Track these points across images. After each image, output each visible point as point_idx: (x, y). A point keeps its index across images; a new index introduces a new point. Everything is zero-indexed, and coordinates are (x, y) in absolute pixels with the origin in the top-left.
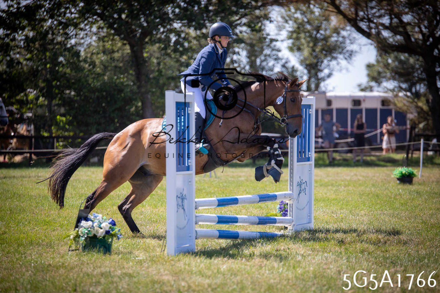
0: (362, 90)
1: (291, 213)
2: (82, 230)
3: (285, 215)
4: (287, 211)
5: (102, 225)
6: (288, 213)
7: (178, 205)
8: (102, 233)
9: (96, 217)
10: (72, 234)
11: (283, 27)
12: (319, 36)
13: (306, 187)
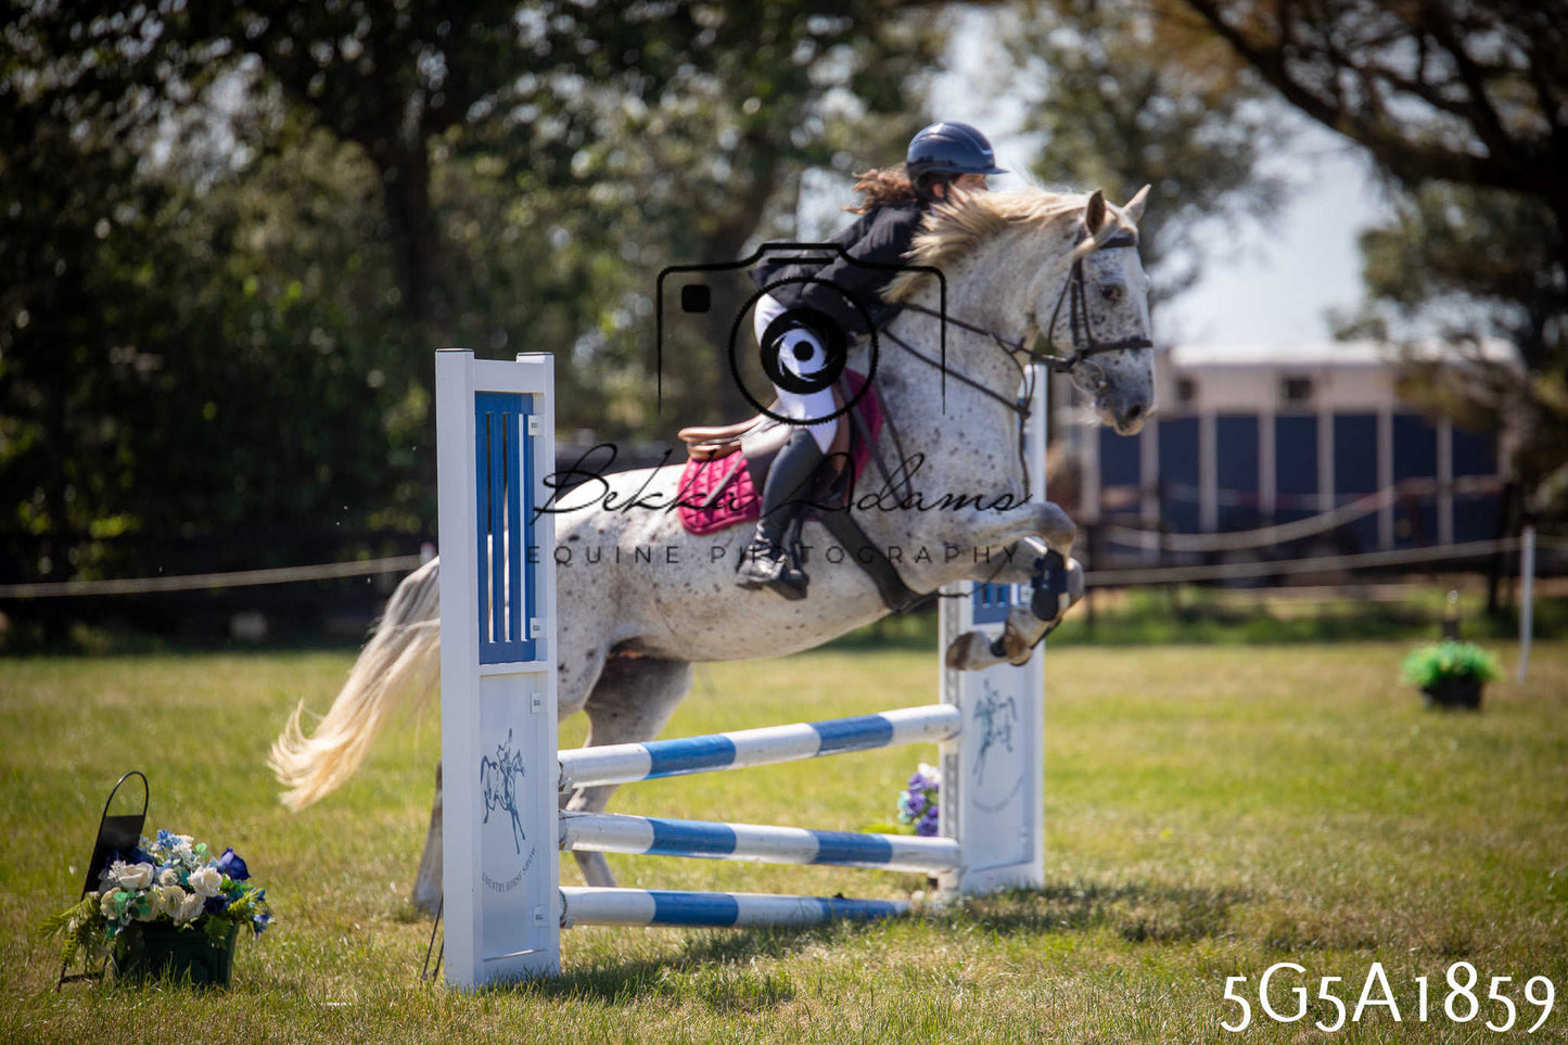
0: (1344, 335)
1: (952, 824)
3: (929, 830)
4: (935, 816)
6: (941, 822)
7: (487, 794)
8: (194, 905)
9: (168, 845)
10: (74, 915)
11: (1005, 86)
12: (1147, 121)
13: (1011, 721)
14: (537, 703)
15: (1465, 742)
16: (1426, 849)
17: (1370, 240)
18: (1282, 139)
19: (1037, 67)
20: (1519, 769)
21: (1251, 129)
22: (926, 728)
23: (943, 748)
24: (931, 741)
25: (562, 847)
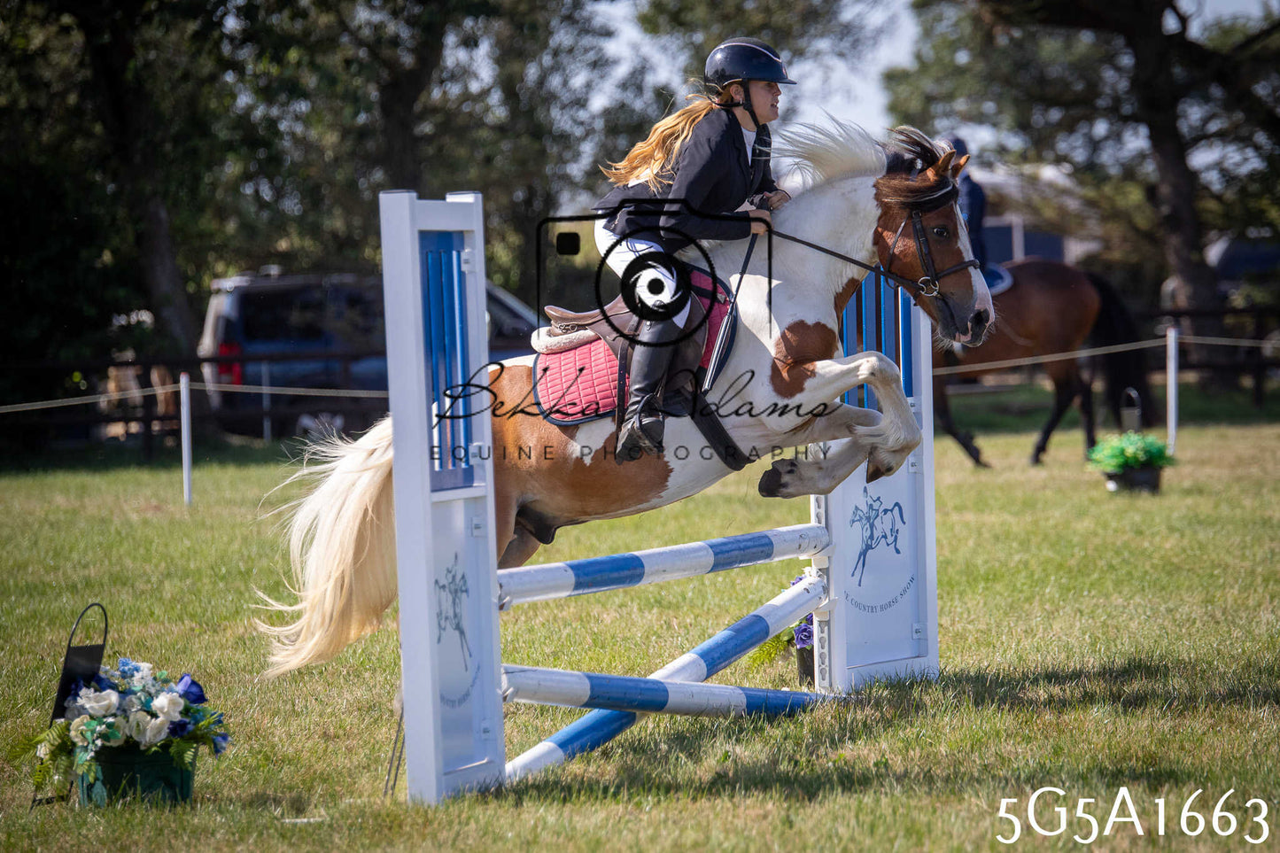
2: (82, 726)
5: (156, 704)
7: (439, 615)
8: (159, 730)
9: (130, 671)
10: (44, 741)
13: (899, 524)
14: (477, 527)
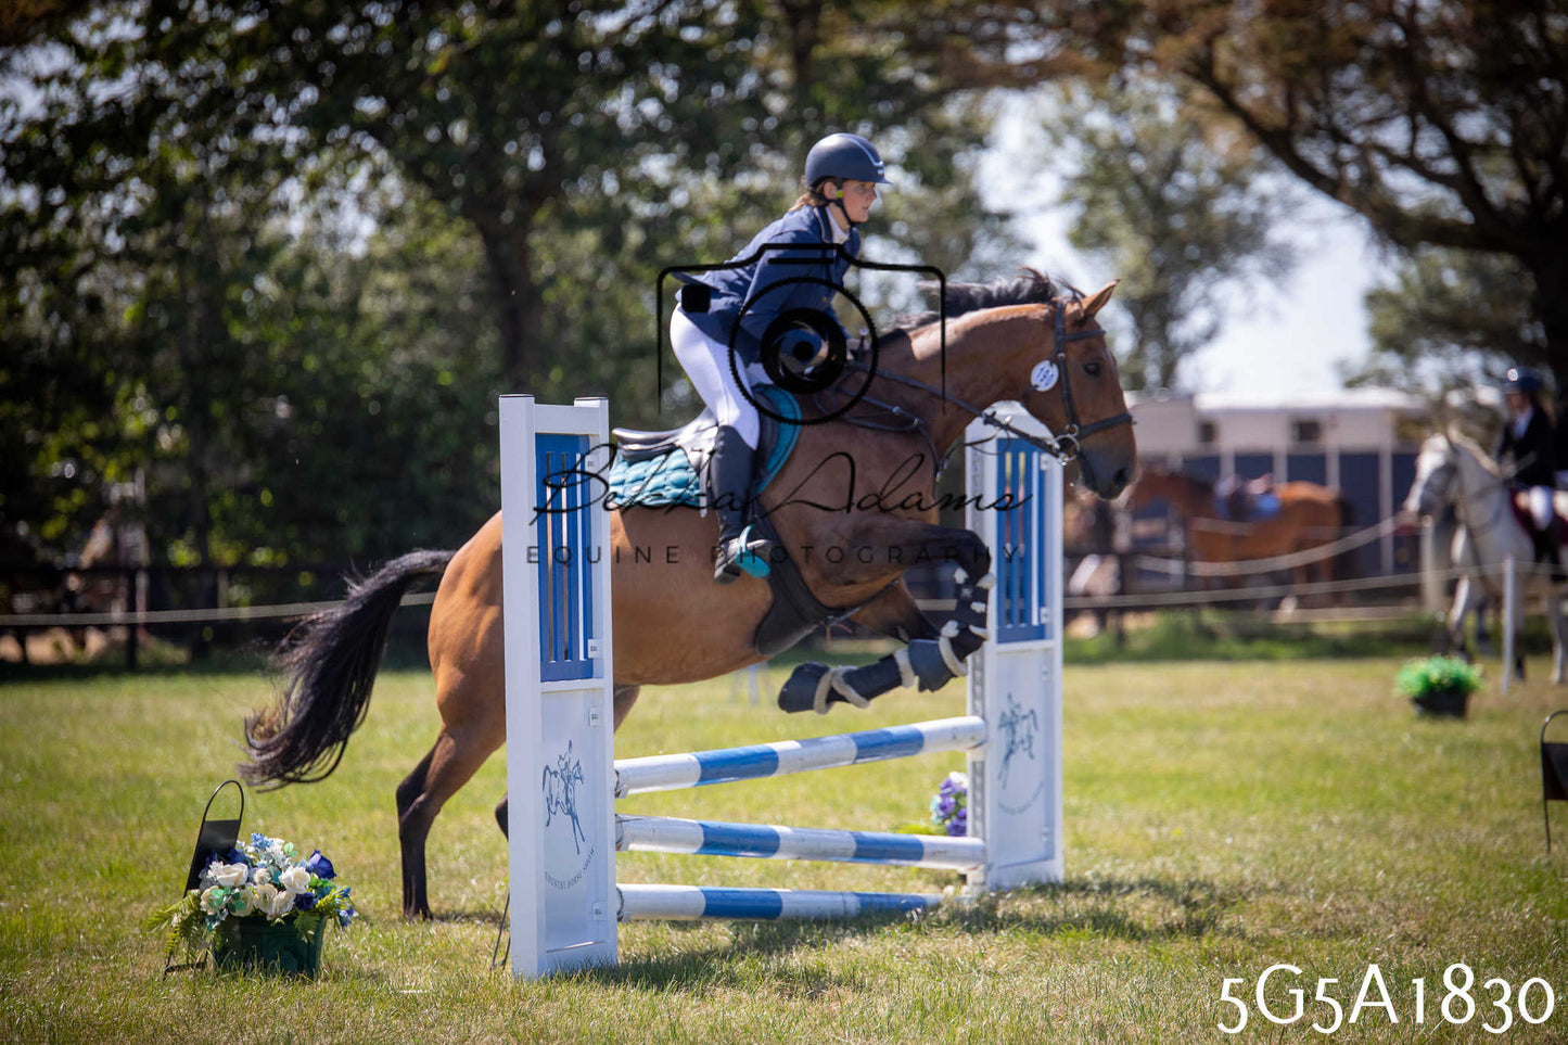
0: (1351, 384)
1: (979, 825)
2: (212, 895)
3: (959, 831)
4: (964, 818)
5: (283, 877)
6: (969, 824)
7: (549, 800)
8: (286, 903)
9: (262, 846)
10: (177, 911)
11: (1046, 162)
12: (1171, 193)
13: (1033, 732)
14: (594, 717)
15: (1450, 750)
16: (1412, 845)
17: (1375, 299)
18: (1291, 207)
19: (1073, 145)
20: (1497, 773)
21: (1264, 200)
22: (954, 738)
23: (970, 756)
24: (959, 749)
25: (618, 848)
